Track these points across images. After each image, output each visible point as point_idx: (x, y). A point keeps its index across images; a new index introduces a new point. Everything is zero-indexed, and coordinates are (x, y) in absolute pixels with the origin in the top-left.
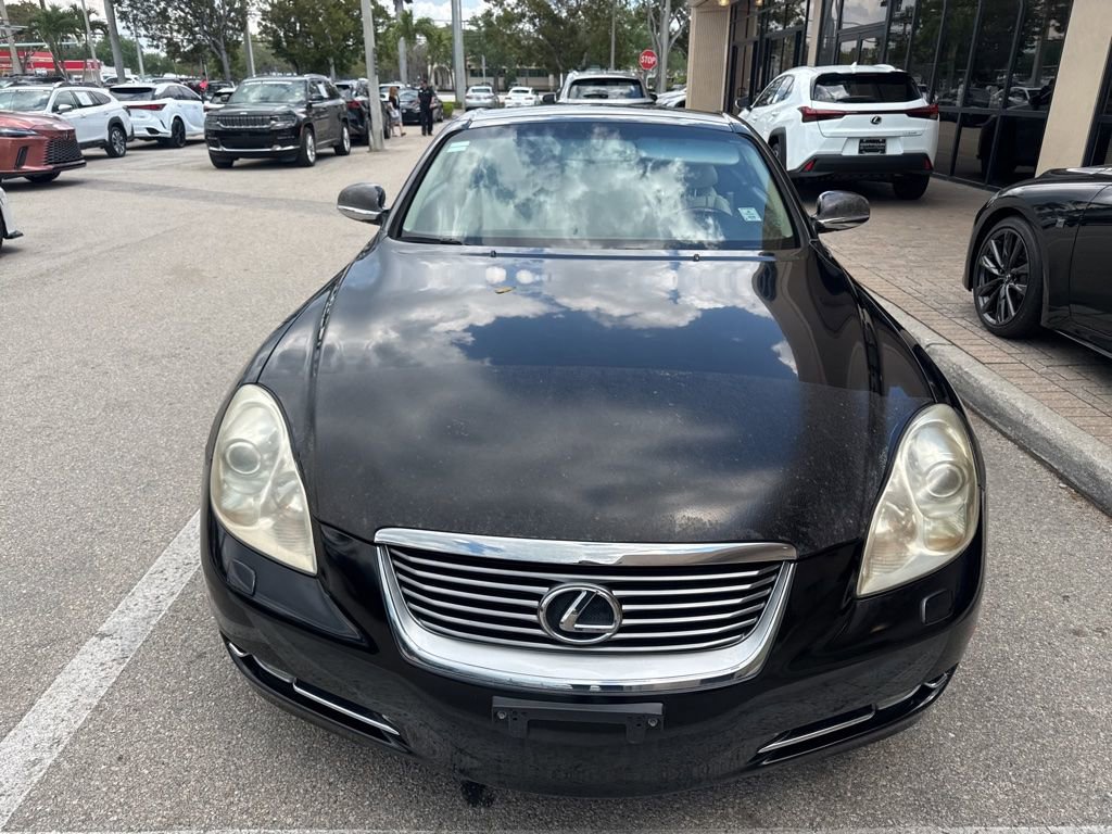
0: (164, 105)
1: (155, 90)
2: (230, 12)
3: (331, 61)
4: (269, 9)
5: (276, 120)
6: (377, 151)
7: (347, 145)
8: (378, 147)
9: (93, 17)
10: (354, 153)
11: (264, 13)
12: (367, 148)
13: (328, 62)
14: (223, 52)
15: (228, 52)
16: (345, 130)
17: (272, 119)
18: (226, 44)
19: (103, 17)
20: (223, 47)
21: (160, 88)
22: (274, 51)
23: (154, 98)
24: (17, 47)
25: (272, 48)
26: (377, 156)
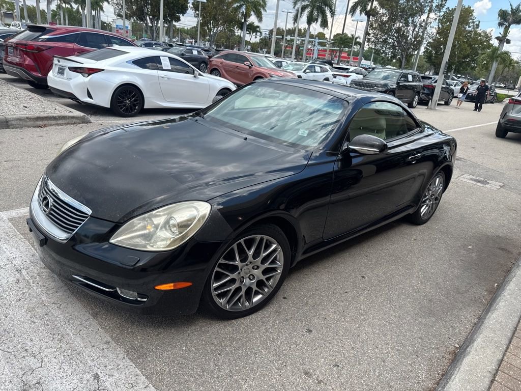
0: (350, 76)
1: (350, 69)
2: (414, 41)
3: (454, 67)
4: (432, 41)
5: (377, 87)
6: (431, 109)
7: (415, 104)
8: (432, 107)
9: (358, 40)
10: (418, 108)
11: (429, 43)
12: (426, 107)
13: (452, 67)
14: (404, 58)
15: (406, 58)
16: (417, 97)
17: (375, 86)
18: (407, 55)
19: (361, 41)
20: (405, 56)
21: (352, 69)
22: (426, 60)
23: (348, 73)
24: (330, 49)
25: (426, 59)
26: (428, 111)
